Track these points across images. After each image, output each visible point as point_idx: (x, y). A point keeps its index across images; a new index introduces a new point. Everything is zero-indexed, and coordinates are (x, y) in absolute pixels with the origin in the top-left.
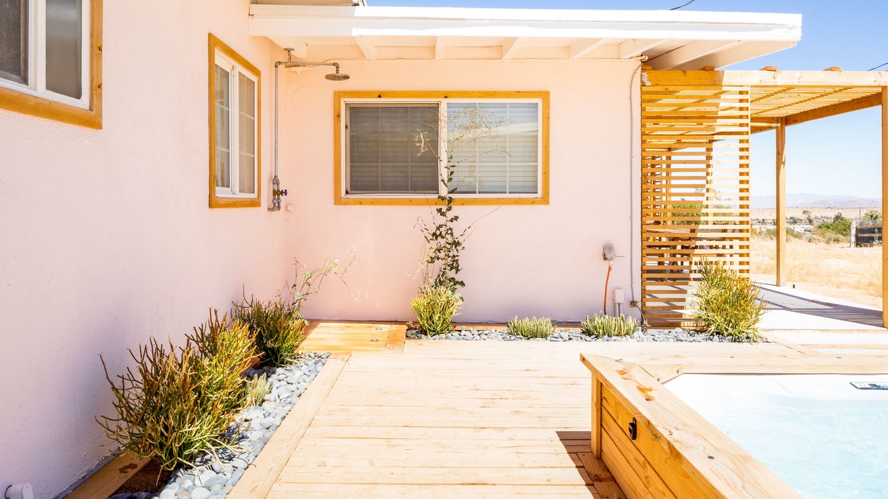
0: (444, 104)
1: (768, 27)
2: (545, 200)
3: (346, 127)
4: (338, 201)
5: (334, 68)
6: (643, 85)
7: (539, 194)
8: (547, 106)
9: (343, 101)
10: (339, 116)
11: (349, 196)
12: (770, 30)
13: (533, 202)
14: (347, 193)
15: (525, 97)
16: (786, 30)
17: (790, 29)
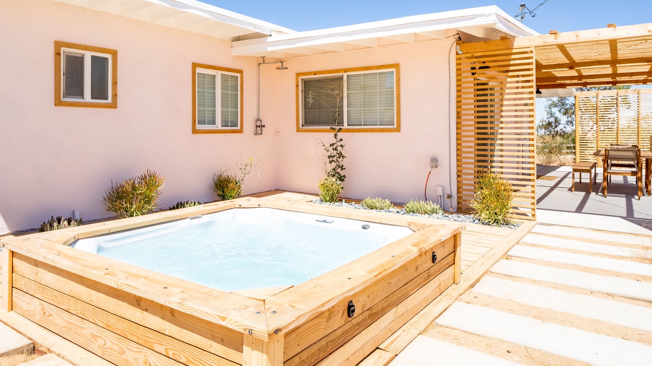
0: (345, 75)
1: (473, 17)
2: (398, 129)
3: (302, 91)
4: (298, 130)
5: (281, 64)
6: (457, 54)
7: (395, 126)
8: (398, 73)
9: (301, 77)
10: (297, 86)
11: (303, 128)
12: (474, 19)
13: (391, 130)
14: (303, 126)
15: (386, 68)
16: (485, 17)
17: (487, 16)
